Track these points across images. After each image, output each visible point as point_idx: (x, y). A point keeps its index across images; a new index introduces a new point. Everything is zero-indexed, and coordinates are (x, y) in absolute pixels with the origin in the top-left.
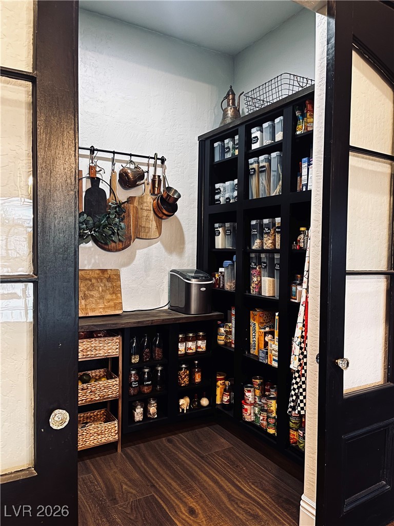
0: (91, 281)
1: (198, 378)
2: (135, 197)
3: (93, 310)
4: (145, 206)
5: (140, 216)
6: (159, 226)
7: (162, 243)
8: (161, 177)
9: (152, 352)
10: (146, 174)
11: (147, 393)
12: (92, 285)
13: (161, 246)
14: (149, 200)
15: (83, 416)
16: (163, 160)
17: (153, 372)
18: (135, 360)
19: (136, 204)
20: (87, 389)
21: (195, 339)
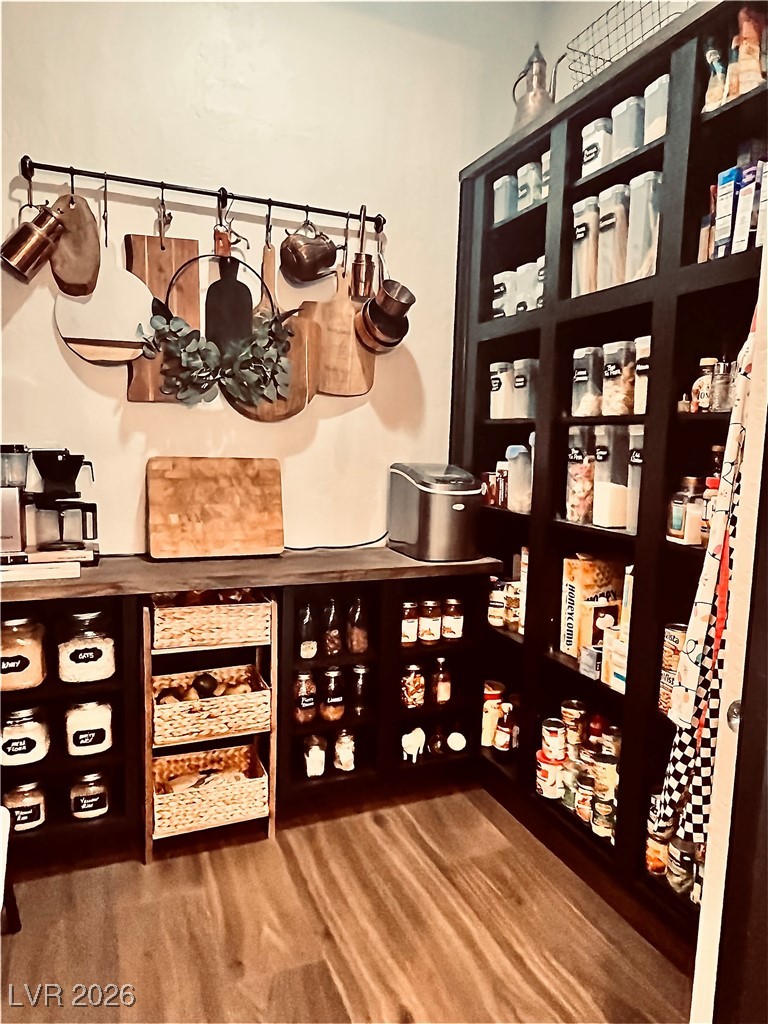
0: (216, 480)
1: (444, 692)
2: (315, 303)
3: (220, 544)
4: (337, 323)
5: (324, 342)
6: (369, 367)
7: (375, 404)
8: (374, 260)
9: (345, 637)
10: (340, 253)
11: (335, 721)
12: (220, 491)
14: (348, 313)
15: (205, 758)
16: (379, 223)
18: (309, 650)
19: (317, 317)
20: (202, 710)
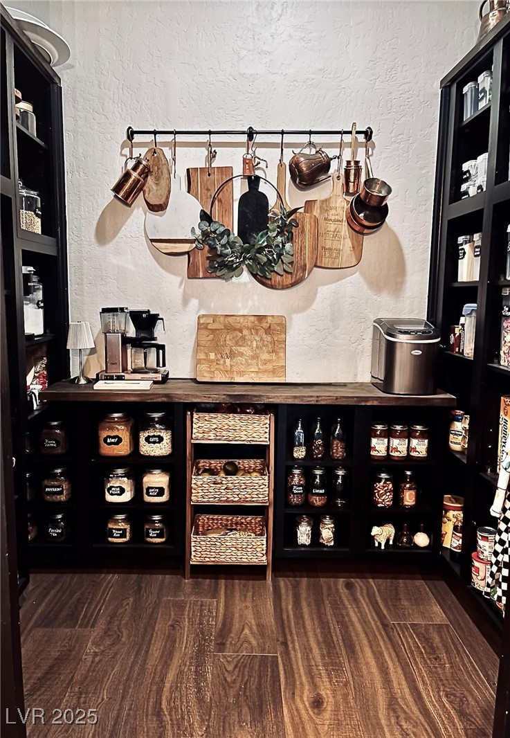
0: (241, 331)
1: (409, 498)
2: (316, 201)
3: (241, 373)
4: (332, 215)
5: (322, 231)
6: (358, 246)
7: (363, 274)
8: (362, 164)
9: (327, 446)
11: (318, 507)
12: (243, 338)
13: (361, 280)
14: (342, 204)
15: (231, 520)
16: (368, 134)
17: (329, 477)
18: (300, 453)
19: (316, 212)
20: (221, 483)
21: (409, 435)
